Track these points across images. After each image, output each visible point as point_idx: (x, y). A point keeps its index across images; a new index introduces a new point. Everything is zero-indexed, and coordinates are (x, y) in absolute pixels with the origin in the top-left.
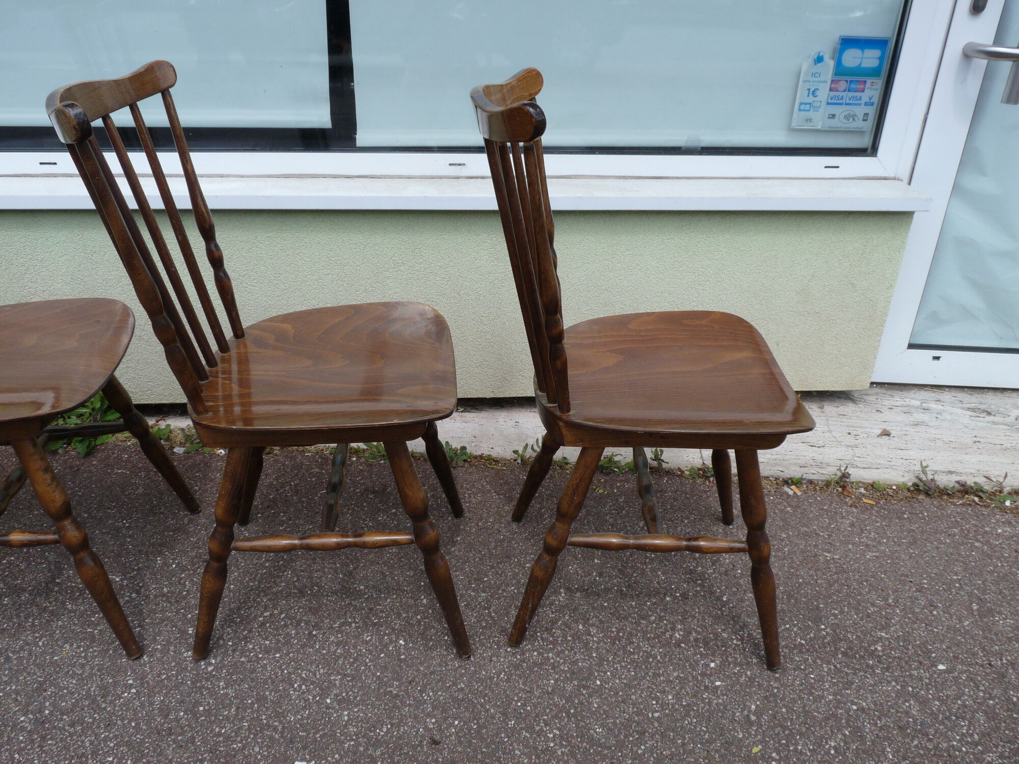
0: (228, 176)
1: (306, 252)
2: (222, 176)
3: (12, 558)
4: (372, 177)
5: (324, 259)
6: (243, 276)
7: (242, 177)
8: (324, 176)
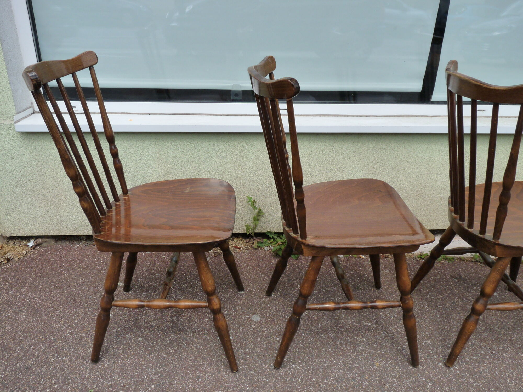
0: (370, 116)
1: (413, 154)
2: (367, 116)
3: (307, 313)
4: (439, 116)
5: (420, 158)
6: (379, 167)
7: (377, 116)
8: (417, 116)
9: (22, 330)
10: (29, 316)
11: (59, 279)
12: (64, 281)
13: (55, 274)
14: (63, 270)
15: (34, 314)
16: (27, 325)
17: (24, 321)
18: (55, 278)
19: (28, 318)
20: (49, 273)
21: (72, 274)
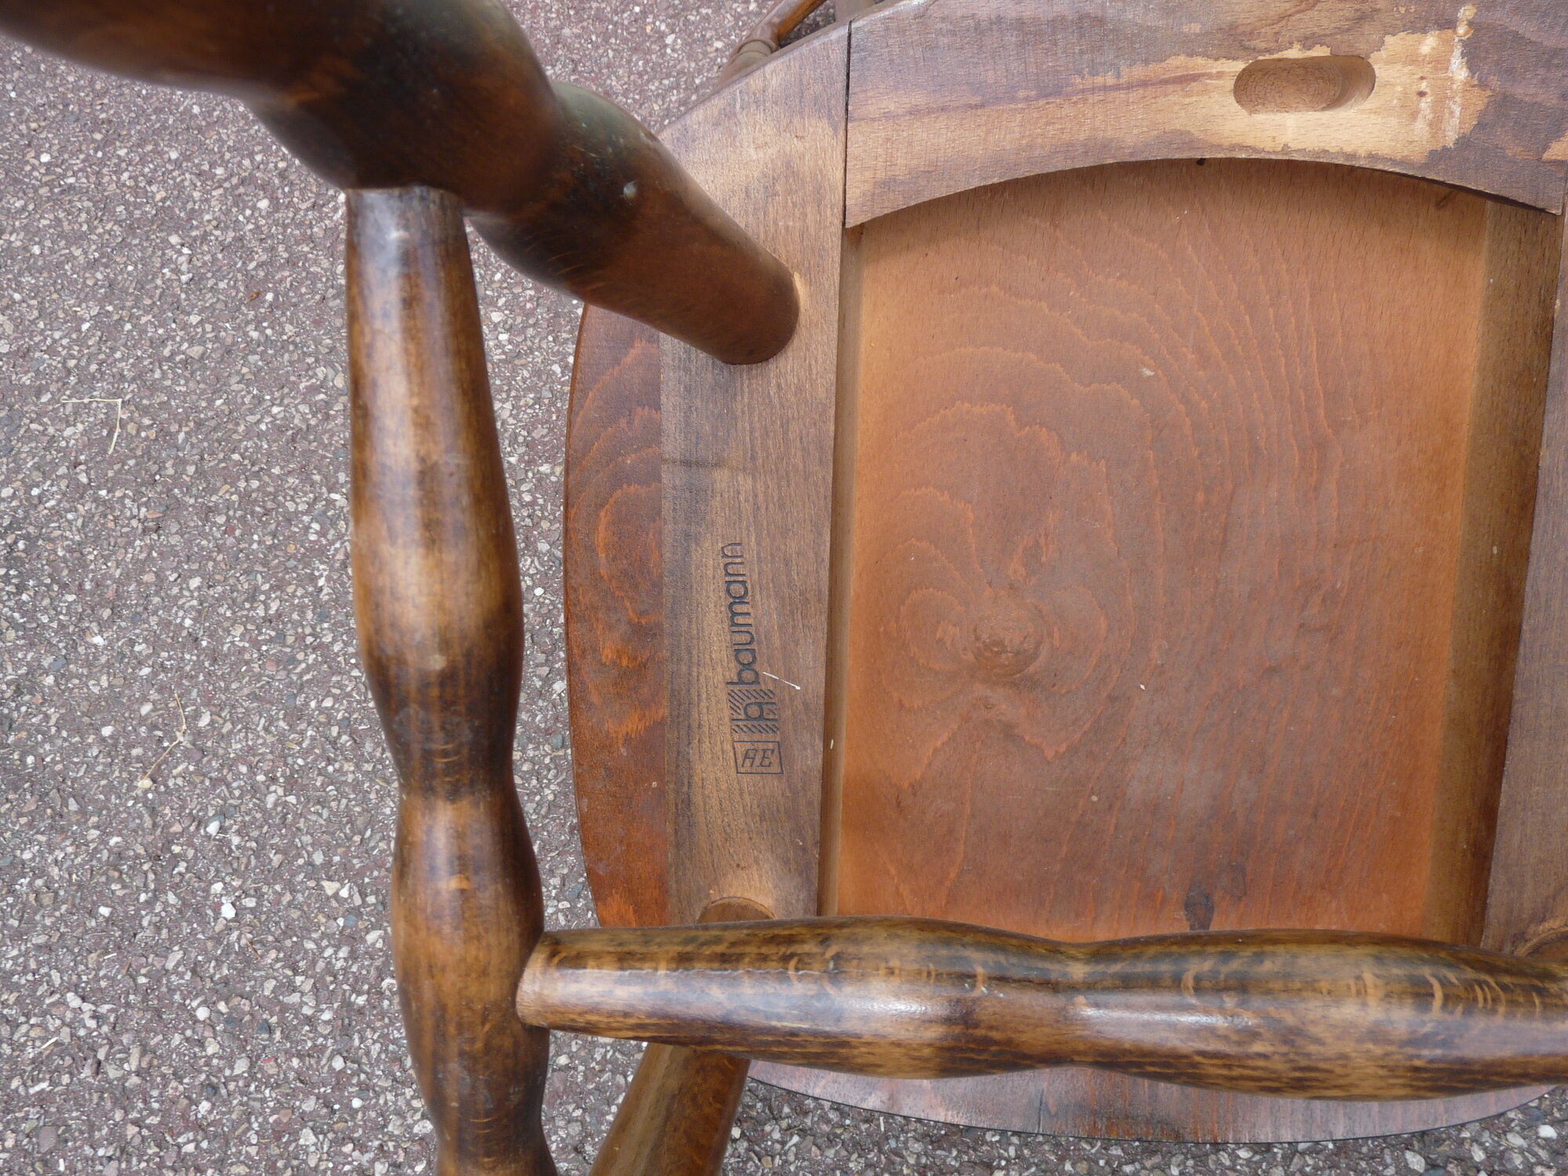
9: (515, 436)
10: (530, 332)
11: (640, 75)
12: (671, 88)
13: (606, 37)
14: (644, 13)
15: (557, 315)
16: (538, 400)
17: (514, 371)
18: (608, 66)
19: (531, 350)
20: (566, 31)
21: (707, 42)
